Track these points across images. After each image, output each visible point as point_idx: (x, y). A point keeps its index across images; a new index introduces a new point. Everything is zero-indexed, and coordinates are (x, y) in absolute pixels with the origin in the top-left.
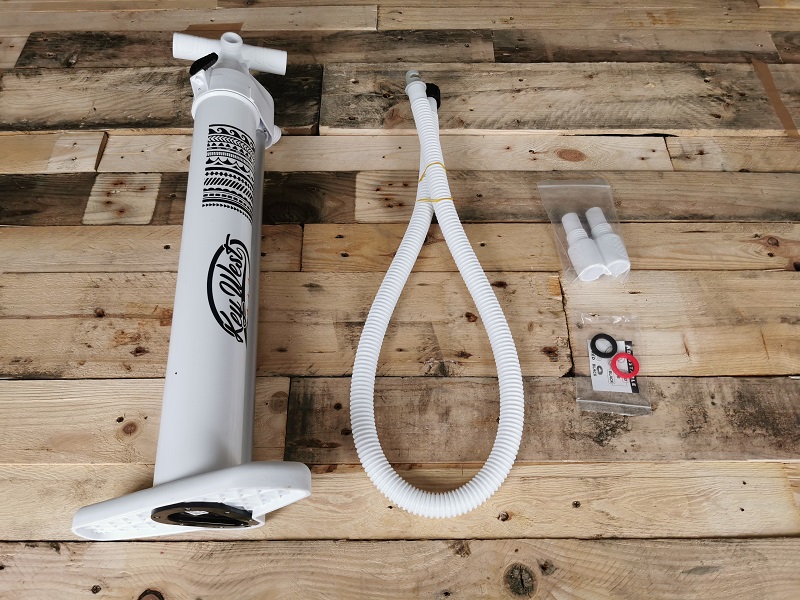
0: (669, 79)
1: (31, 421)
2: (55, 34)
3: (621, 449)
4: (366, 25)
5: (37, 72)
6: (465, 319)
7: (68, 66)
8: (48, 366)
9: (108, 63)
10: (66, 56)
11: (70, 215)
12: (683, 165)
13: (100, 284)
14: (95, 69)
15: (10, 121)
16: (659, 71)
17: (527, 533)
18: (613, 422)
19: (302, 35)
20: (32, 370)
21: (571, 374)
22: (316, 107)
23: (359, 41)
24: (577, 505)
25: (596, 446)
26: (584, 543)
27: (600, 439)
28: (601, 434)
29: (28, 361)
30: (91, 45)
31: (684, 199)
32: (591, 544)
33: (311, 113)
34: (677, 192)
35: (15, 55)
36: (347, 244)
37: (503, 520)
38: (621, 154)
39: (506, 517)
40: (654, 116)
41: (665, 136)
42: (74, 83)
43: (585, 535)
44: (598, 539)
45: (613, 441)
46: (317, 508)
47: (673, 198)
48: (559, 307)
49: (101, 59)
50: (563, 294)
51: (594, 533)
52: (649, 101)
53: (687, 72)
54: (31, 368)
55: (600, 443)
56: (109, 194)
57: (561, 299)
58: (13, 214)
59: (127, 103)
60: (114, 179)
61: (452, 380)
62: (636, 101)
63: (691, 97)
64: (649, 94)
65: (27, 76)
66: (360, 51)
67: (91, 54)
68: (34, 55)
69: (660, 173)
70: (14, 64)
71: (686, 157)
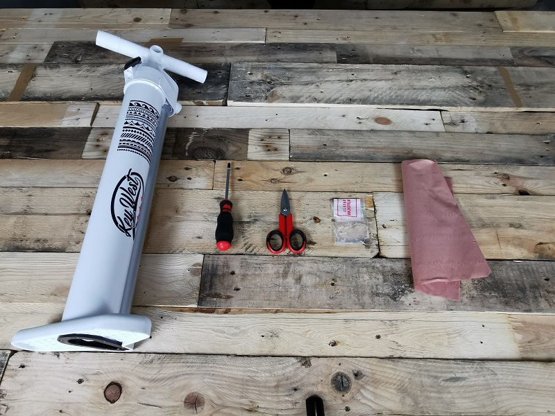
0: (444, 76)
1: (46, 277)
2: (69, 43)
3: (407, 303)
4: (259, 40)
5: (57, 66)
6: (313, 221)
7: (76, 63)
8: (57, 244)
9: (101, 61)
10: (75, 56)
11: (74, 153)
12: (451, 129)
13: (91, 195)
14: (93, 65)
15: (40, 95)
16: (438, 71)
17: (346, 354)
18: (403, 287)
19: (220, 45)
20: (47, 246)
21: (379, 256)
22: (225, 89)
23: (254, 49)
24: (378, 337)
25: (392, 301)
26: (382, 360)
27: (394, 297)
28: (395, 294)
29: (45, 241)
30: (91, 50)
31: (451, 150)
32: (386, 361)
33: (223, 92)
34: (446, 145)
35: (44, 55)
36: (242, 173)
37: (332, 346)
38: (414, 121)
39: (334, 344)
40: (434, 98)
41: (441, 111)
42: (80, 73)
43: (383, 356)
44: (391, 358)
45: (403, 299)
46: (217, 336)
47: (445, 149)
48: (372, 215)
49: (96, 58)
50: (374, 206)
51: (388, 355)
52: (431, 89)
53: (456, 71)
54: (46, 246)
55: (394, 299)
56: (98, 140)
57: (373, 209)
58: (40, 152)
59: (111, 86)
60: (101, 131)
61: (304, 258)
62: (424, 89)
63: (458, 87)
64: (432, 85)
65: (51, 68)
66: (254, 55)
67: (90, 55)
68: (56, 55)
69: (437, 133)
70: (43, 61)
71: (453, 124)
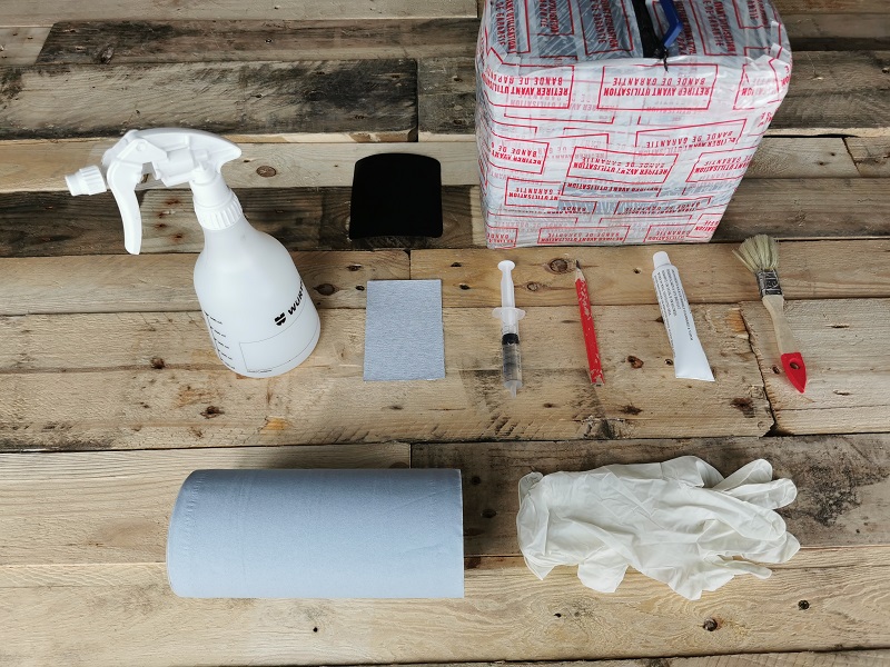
0: (840, 70)
2: (83, 24)
3: (851, 528)
4: (465, 13)
5: (64, 69)
6: (628, 364)
7: (102, 61)
8: (93, 434)
9: (152, 57)
10: (99, 50)
11: (111, 242)
12: (870, 169)
13: (156, 326)
14: (136, 65)
15: (32, 127)
16: (826, 60)
17: (744, 645)
18: (837, 494)
19: (389, 24)
20: (71, 439)
21: (775, 432)
22: (412, 109)
23: (458, 31)
24: (804, 605)
25: (819, 527)
26: (821, 657)
27: (823, 517)
28: (823, 511)
29: (66, 427)
30: (130, 37)
31: (879, 211)
32: (831, 657)
33: (407, 115)
34: (868, 203)
35: (36, 48)
36: (466, 274)
37: (711, 630)
38: (793, 158)
39: (713, 626)
40: (828, 113)
41: (843, 137)
42: (110, 82)
43: (821, 644)
44: (838, 650)
45: (841, 520)
46: (460, 618)
47: (868, 210)
48: (745, 348)
49: (142, 52)
50: (747, 330)
51: (833, 642)
52: (819, 95)
53: (860, 61)
55: (824, 521)
56: (161, 215)
57: (746, 336)
58: (40, 240)
59: (178, 105)
60: (167, 197)
61: (620, 443)
62: (805, 96)
63: (870, 90)
64: (819, 88)
65: (52, 73)
66: (459, 42)
67: (130, 48)
68: (59, 49)
69: (846, 178)
70: (35, 59)
71: (872, 160)
